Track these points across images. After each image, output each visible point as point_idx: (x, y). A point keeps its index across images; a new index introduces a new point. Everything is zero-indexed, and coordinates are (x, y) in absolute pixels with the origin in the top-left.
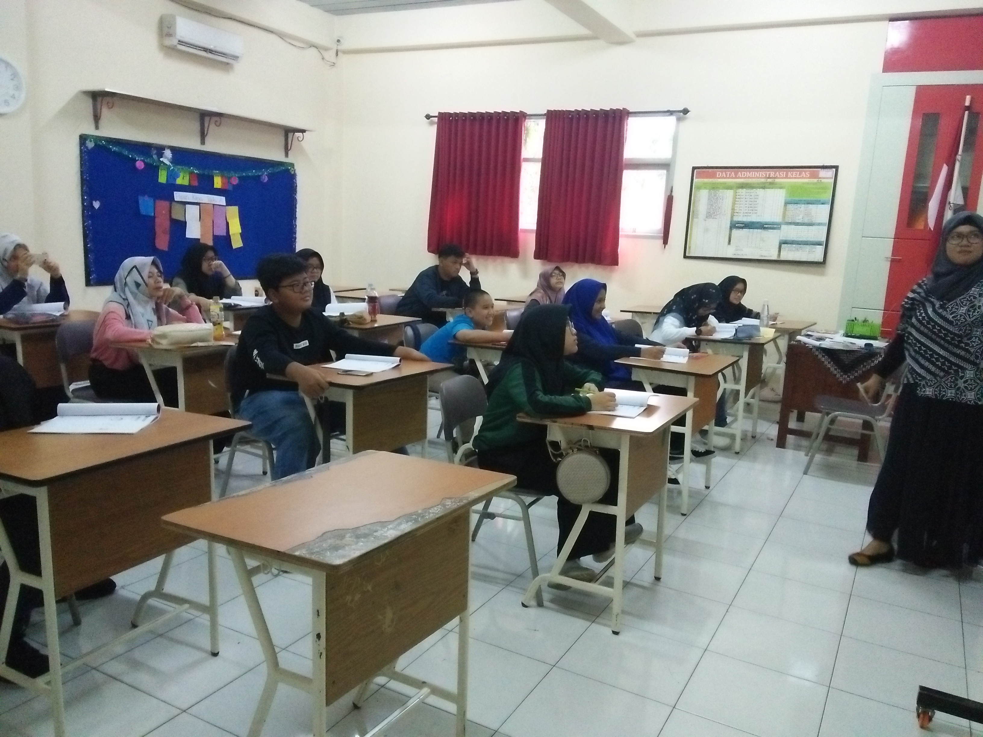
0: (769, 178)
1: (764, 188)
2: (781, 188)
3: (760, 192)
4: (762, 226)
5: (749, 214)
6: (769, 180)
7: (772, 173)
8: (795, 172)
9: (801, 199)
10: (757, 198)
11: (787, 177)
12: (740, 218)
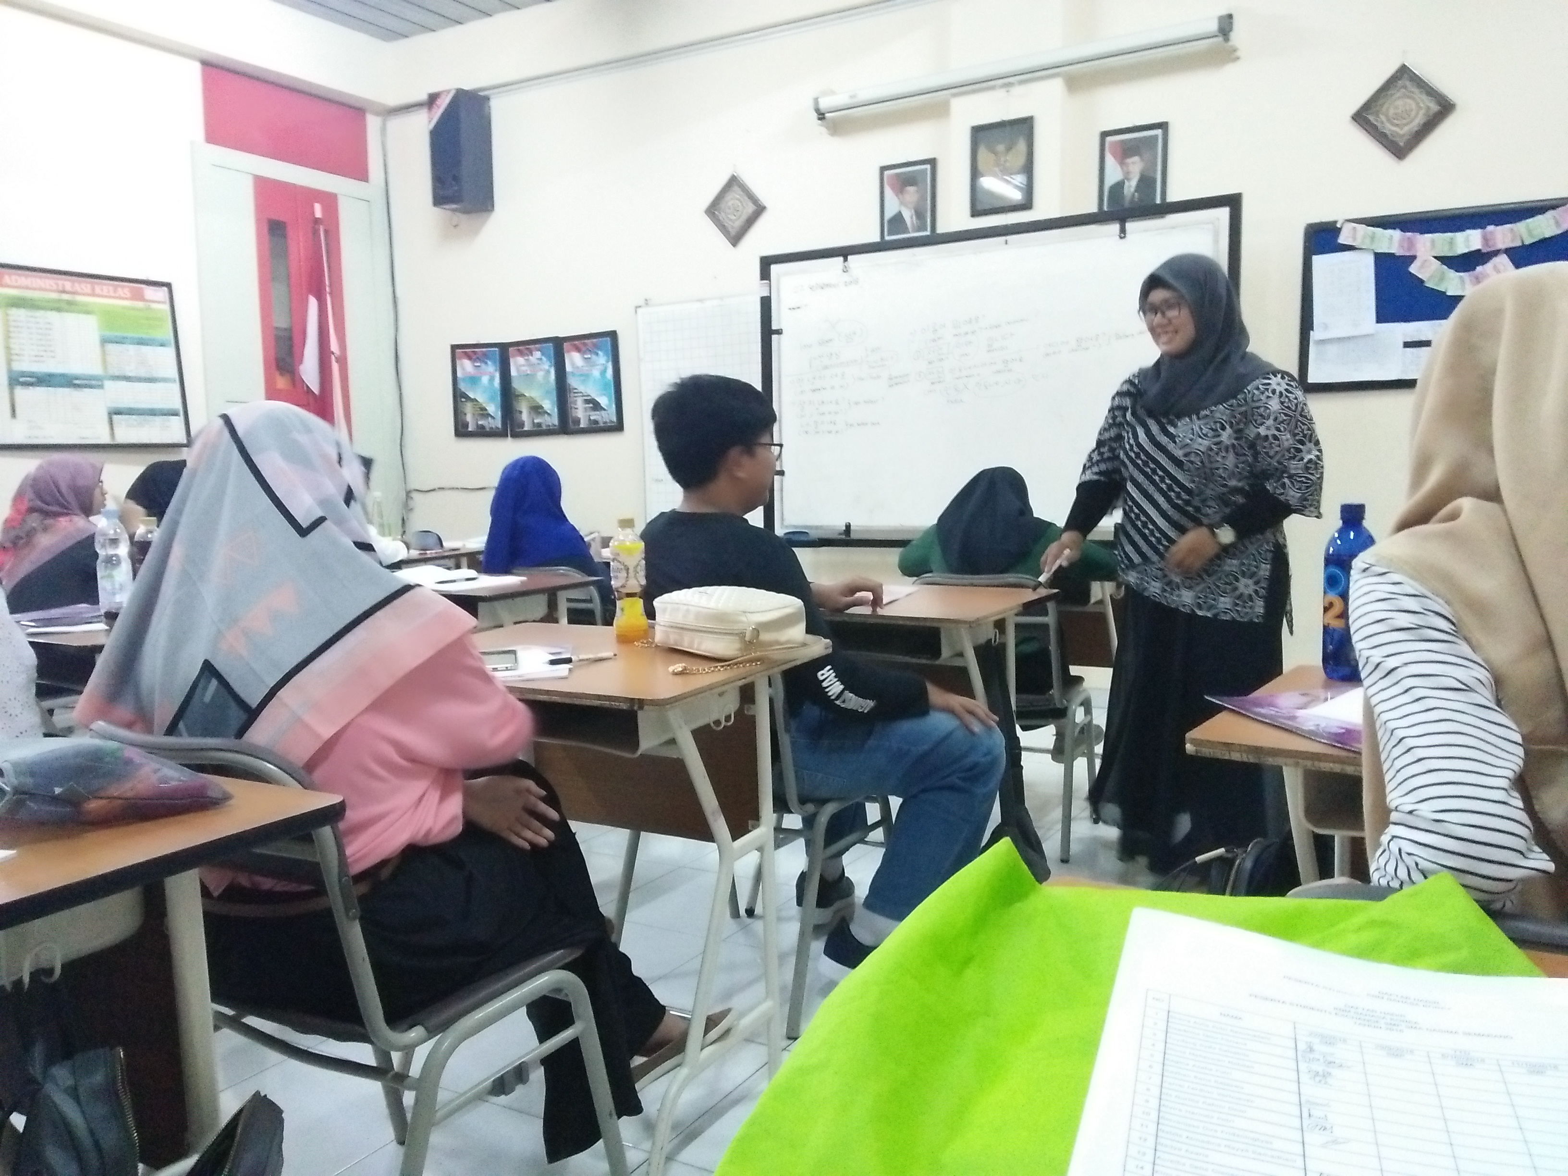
0: (64, 292)
1: (59, 310)
2: (88, 312)
3: (53, 316)
4: (69, 382)
5: (41, 359)
6: (65, 297)
7: (67, 283)
8: (108, 286)
9: (125, 334)
10: (50, 329)
11: (93, 294)
12: (24, 365)
